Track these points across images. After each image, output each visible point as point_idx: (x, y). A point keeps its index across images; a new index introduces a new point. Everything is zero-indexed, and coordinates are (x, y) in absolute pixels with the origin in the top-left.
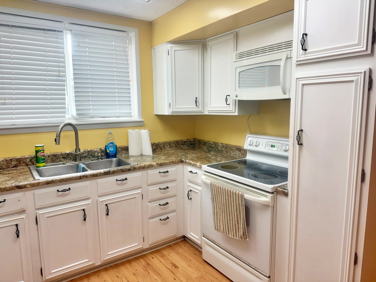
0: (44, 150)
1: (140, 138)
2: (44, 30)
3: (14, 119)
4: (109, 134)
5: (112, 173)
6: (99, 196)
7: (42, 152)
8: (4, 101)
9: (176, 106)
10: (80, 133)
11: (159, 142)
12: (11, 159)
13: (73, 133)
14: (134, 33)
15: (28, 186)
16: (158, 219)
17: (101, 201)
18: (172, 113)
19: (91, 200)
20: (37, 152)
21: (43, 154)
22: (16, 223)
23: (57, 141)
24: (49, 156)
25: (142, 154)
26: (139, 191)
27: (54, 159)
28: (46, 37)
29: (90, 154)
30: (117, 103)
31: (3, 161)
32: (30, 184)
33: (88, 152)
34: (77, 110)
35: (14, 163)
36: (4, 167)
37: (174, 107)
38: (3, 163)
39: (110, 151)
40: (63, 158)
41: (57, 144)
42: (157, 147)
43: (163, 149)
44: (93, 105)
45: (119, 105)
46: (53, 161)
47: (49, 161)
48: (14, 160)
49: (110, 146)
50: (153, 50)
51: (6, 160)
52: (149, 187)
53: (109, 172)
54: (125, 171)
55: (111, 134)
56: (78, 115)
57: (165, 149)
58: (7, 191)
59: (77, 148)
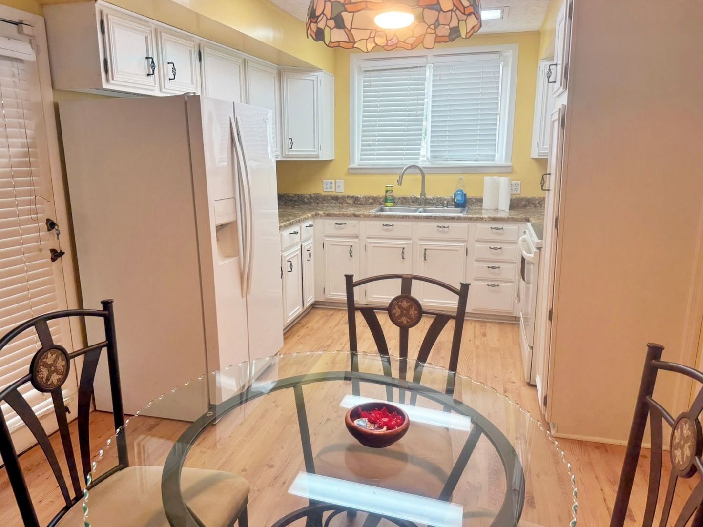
0: (392, 191)
1: (496, 187)
2: (407, 68)
3: (375, 160)
4: (459, 179)
5: (433, 219)
6: (420, 240)
7: (390, 192)
8: (368, 143)
9: (543, 146)
10: (426, 177)
11: (532, 197)
12: (369, 197)
13: (420, 177)
14: (511, 51)
15: (361, 216)
16: (486, 283)
17: (421, 245)
18: (539, 155)
19: (411, 241)
20: (387, 191)
21: (391, 194)
22: (351, 244)
23: (400, 182)
24: (400, 198)
25: (498, 209)
26: (463, 244)
27: (404, 202)
28: (409, 75)
29: (439, 202)
30: (478, 143)
31: (363, 197)
32: (363, 215)
33: (438, 198)
34: (431, 151)
35: (371, 201)
36: (363, 203)
37: (542, 147)
38: (362, 199)
39: (457, 200)
40: (412, 202)
41: (399, 184)
42: (529, 203)
43: (539, 207)
44: (449, 146)
45: (480, 145)
46: (403, 204)
47: (399, 203)
48: (371, 197)
49: (458, 194)
50: (538, 68)
51: (365, 198)
52: (476, 243)
53: (431, 216)
54: (447, 219)
55: (462, 179)
56: (433, 157)
57: (541, 207)
58: (347, 216)
59: (423, 193)
